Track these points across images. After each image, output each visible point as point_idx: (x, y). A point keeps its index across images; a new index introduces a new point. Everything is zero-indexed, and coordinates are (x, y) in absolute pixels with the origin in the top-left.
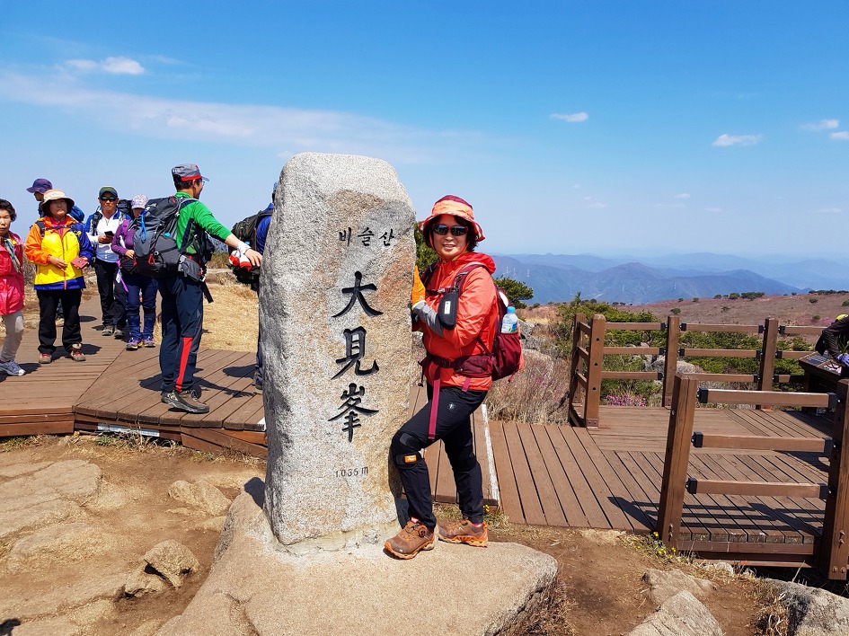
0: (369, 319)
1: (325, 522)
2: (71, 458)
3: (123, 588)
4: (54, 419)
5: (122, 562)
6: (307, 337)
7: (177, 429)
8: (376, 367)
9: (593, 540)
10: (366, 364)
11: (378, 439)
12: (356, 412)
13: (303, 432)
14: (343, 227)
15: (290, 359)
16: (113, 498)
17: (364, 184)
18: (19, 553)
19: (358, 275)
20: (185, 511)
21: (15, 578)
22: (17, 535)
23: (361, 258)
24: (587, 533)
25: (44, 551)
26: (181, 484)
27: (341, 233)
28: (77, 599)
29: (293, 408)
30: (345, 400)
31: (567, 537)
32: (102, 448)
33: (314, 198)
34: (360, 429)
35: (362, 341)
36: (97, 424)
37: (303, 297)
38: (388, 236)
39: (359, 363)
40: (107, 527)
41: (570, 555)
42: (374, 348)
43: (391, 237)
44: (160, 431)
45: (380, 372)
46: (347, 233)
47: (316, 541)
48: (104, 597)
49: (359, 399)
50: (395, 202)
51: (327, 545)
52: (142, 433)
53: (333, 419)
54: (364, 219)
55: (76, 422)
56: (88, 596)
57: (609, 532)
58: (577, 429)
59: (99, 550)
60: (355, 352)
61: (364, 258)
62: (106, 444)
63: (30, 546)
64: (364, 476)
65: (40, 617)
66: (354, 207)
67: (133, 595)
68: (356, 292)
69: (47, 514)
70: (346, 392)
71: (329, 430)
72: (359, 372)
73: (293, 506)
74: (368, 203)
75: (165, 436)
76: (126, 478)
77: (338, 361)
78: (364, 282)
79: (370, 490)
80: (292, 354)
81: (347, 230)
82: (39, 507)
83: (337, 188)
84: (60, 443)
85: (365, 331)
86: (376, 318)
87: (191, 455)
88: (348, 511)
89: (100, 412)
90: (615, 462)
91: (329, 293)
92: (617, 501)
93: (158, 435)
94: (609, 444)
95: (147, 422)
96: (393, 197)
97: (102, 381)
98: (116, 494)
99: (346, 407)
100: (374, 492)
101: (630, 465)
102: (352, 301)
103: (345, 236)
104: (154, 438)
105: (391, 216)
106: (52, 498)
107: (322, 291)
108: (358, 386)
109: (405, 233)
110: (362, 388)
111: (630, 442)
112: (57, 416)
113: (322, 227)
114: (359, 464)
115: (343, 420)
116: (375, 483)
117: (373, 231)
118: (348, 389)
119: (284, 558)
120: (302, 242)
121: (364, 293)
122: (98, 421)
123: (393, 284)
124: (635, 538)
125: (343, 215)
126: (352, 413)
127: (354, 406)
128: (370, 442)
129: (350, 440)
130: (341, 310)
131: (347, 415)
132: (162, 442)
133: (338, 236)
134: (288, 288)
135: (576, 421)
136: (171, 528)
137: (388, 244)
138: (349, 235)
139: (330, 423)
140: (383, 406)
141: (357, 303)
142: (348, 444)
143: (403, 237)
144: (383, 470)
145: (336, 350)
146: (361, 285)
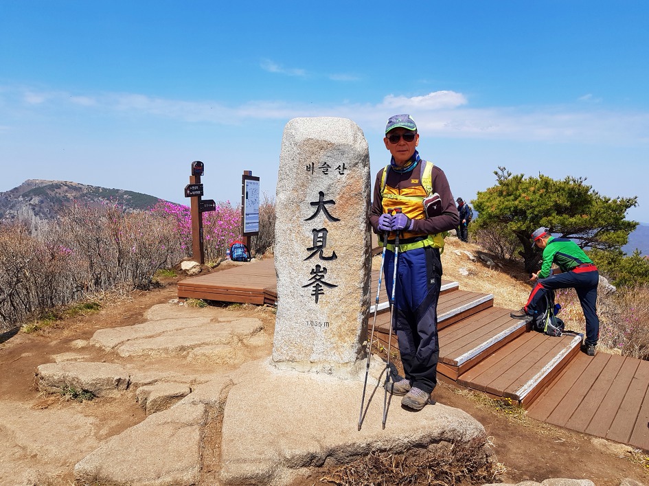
0: (330, 223)
1: (300, 353)
2: (255, 317)
4: (255, 295)
8: (334, 256)
9: (599, 447)
10: (327, 253)
11: (337, 305)
12: (320, 284)
14: (309, 162)
16: (259, 340)
17: (323, 134)
18: (194, 354)
19: (321, 194)
23: (322, 183)
24: (598, 442)
25: (204, 355)
27: (307, 166)
30: (313, 276)
33: (293, 145)
34: (323, 296)
37: (286, 206)
38: (341, 168)
39: (322, 251)
40: (246, 352)
41: (566, 452)
42: (333, 243)
43: (344, 168)
45: (338, 260)
46: (311, 166)
47: (293, 364)
49: (323, 276)
53: (305, 286)
55: (265, 298)
61: (325, 182)
64: (326, 328)
66: (315, 149)
68: (321, 204)
70: (313, 270)
71: (302, 294)
72: (322, 258)
74: (324, 146)
77: (308, 249)
78: (326, 199)
79: (330, 338)
80: (279, 242)
81: (311, 164)
83: (305, 137)
84: (256, 309)
85: (327, 231)
86: (335, 223)
88: (314, 349)
91: (301, 205)
96: (342, 141)
98: (262, 339)
99: (314, 280)
100: (332, 340)
102: (318, 211)
103: (310, 168)
105: (342, 154)
106: (227, 333)
107: (297, 204)
108: (322, 267)
109: (354, 166)
110: (324, 268)
112: (256, 293)
113: (296, 163)
114: (323, 319)
115: (311, 288)
116: (334, 334)
117: (330, 165)
118: (315, 268)
119: (271, 369)
121: (326, 206)
123: (349, 200)
125: (308, 154)
126: (318, 284)
127: (319, 280)
128: (330, 306)
129: (317, 303)
130: (310, 216)
131: (315, 285)
133: (306, 168)
137: (343, 174)
138: (313, 167)
139: (303, 289)
140: (341, 282)
141: (322, 212)
142: (315, 304)
143: (354, 168)
144: (340, 327)
145: (307, 242)
146: (324, 201)
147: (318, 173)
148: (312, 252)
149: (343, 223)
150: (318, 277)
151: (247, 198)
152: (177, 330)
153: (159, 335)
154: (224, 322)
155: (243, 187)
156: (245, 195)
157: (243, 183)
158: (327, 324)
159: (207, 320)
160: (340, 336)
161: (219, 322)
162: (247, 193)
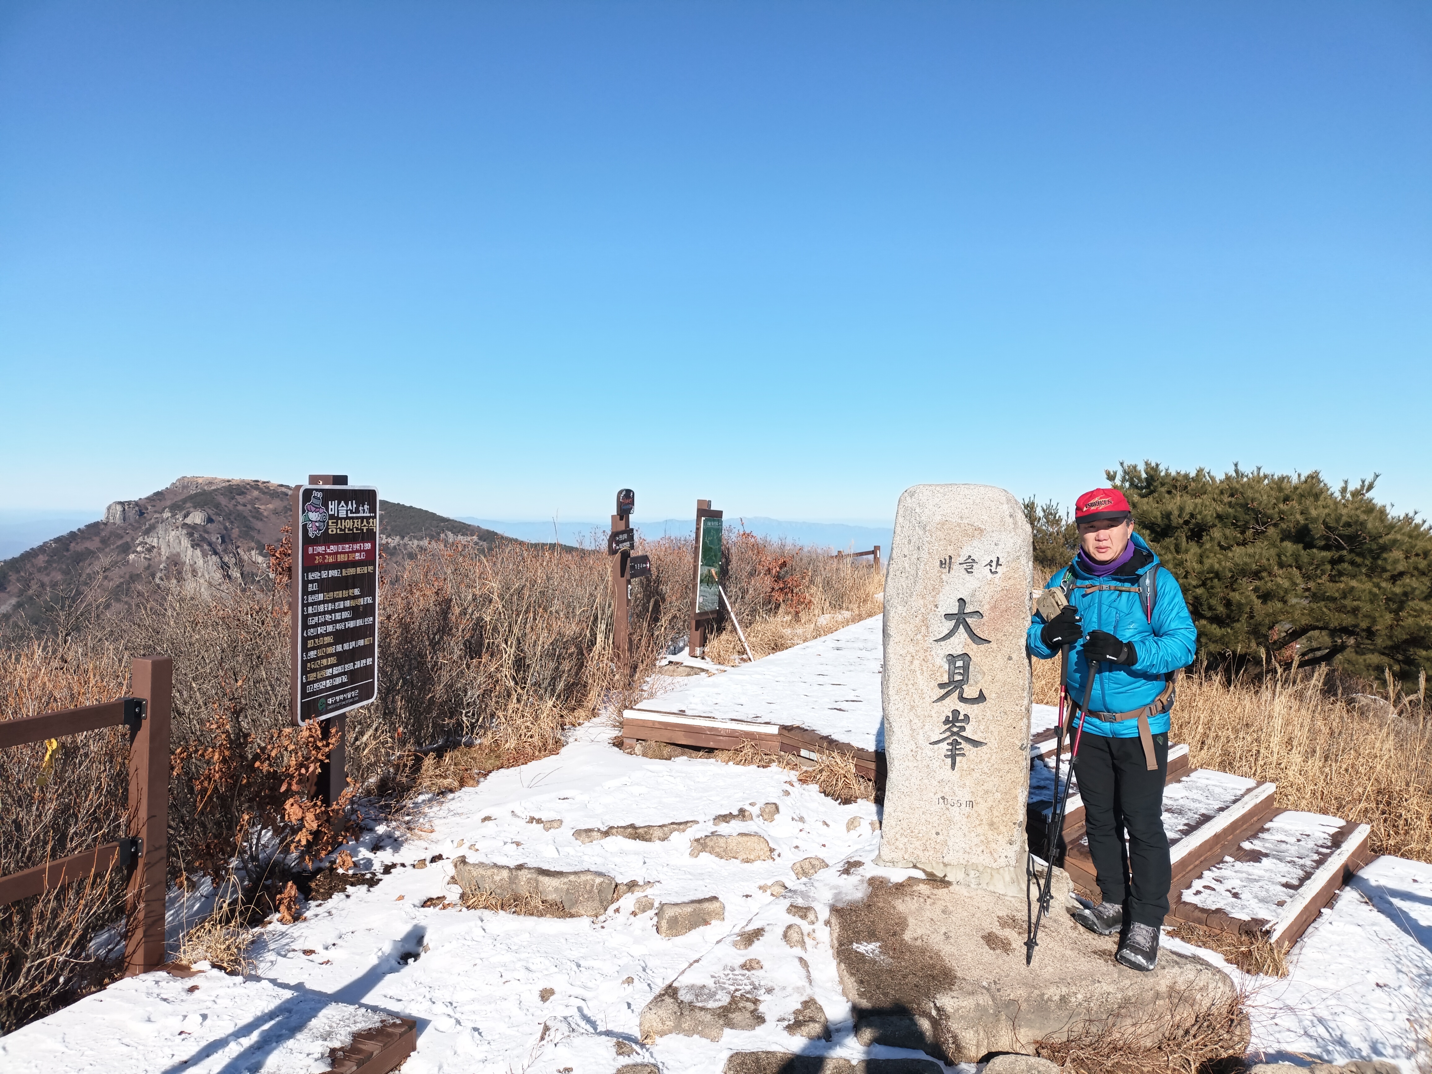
0: (974, 646)
8: (981, 698)
10: (970, 692)
11: (985, 773)
12: (959, 740)
14: (943, 555)
15: (893, 678)
17: (966, 513)
19: (962, 602)
23: (964, 586)
27: (941, 561)
30: (948, 726)
33: (918, 528)
34: (965, 759)
35: (966, 668)
37: (905, 620)
38: (994, 564)
39: (963, 690)
42: (981, 676)
43: (998, 564)
45: (988, 704)
46: (948, 561)
49: (964, 727)
50: (999, 530)
53: (934, 743)
54: (965, 548)
55: (782, 743)
60: (958, 678)
61: (968, 585)
64: (968, 810)
66: (953, 536)
68: (960, 618)
70: (948, 717)
71: (930, 754)
72: (962, 699)
74: (968, 532)
77: (940, 686)
78: (969, 609)
79: (975, 827)
80: (894, 673)
81: (947, 558)
83: (938, 518)
85: (970, 659)
86: (983, 647)
88: (950, 843)
91: (931, 617)
96: (997, 525)
99: (948, 734)
100: (979, 831)
102: (956, 628)
103: (945, 564)
105: (995, 545)
107: (924, 616)
108: (962, 713)
109: (1014, 561)
110: (966, 715)
113: (923, 556)
114: (964, 795)
115: (944, 746)
116: (982, 821)
117: (977, 559)
118: (950, 715)
120: (908, 568)
121: (969, 620)
122: (800, 745)
123: (1003, 612)
125: (943, 544)
126: (955, 740)
127: (957, 734)
128: (976, 775)
129: (953, 769)
130: (943, 635)
131: (950, 741)
133: (938, 564)
134: (893, 611)
137: (996, 572)
138: (950, 563)
139: (932, 747)
140: (992, 739)
141: (962, 629)
142: (950, 772)
143: (1013, 564)
144: (991, 808)
145: (939, 674)
146: (966, 611)
147: (958, 570)
148: (946, 690)
149: (994, 645)
150: (955, 729)
155: (698, 530)
157: (698, 524)
158: (971, 804)
160: (992, 824)
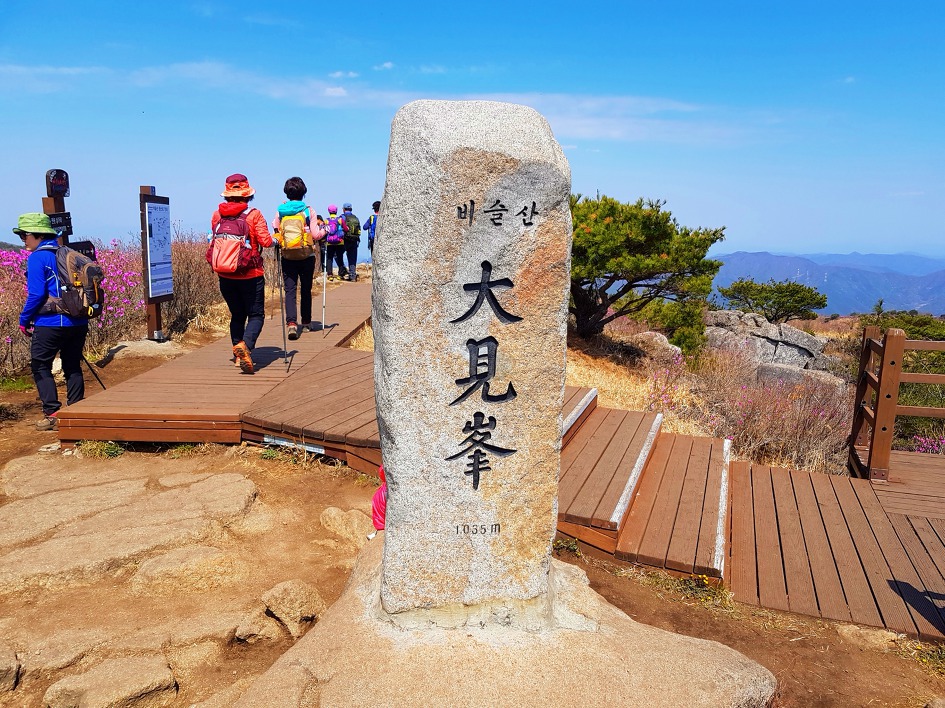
0: (502, 326)
1: (442, 590)
2: (232, 471)
3: (235, 630)
4: (221, 427)
5: (247, 598)
6: (416, 348)
7: (342, 447)
8: (511, 392)
9: (854, 640)
10: (497, 387)
11: (515, 488)
12: (483, 451)
13: (411, 472)
14: (462, 200)
15: (395, 376)
16: (260, 521)
17: (493, 138)
18: (144, 575)
19: (487, 266)
20: (332, 543)
21: (137, 602)
22: (149, 553)
23: (489, 243)
24: (847, 630)
25: (167, 575)
26: (333, 511)
27: (459, 208)
28: (184, 637)
29: (398, 439)
30: (469, 434)
31: (815, 632)
32: (266, 462)
33: (424, 161)
34: (490, 473)
35: (492, 356)
36: (263, 435)
37: (410, 294)
38: (528, 212)
39: (488, 385)
40: (245, 553)
41: (817, 658)
42: (509, 366)
43: (534, 212)
44: (325, 448)
45: (518, 400)
46: (469, 208)
47: (429, 613)
48: (213, 638)
49: (489, 433)
50: (538, 163)
51: (443, 620)
52: (308, 448)
53: (451, 458)
54: (491, 188)
55: (243, 431)
56: (196, 635)
57: (880, 633)
58: (858, 482)
59: (226, 581)
60: (482, 370)
61: (495, 242)
62: (271, 458)
63: (155, 568)
64: (494, 535)
65: (143, 652)
66: (477, 171)
67: (244, 640)
68: (484, 289)
69: (183, 532)
70: (469, 423)
71: (447, 472)
72: (488, 398)
73: (399, 564)
74: (497, 165)
75: (331, 453)
76: (282, 499)
77: (459, 382)
78: (495, 276)
79: (503, 554)
80: (396, 370)
81: (468, 204)
82: (179, 523)
83: (454, 144)
84: (227, 453)
85: (497, 343)
86: (512, 326)
87: (356, 478)
88: (472, 578)
89: (266, 422)
90: (905, 531)
91: (445, 290)
92: (898, 587)
93: (323, 452)
94: (901, 506)
95: (312, 437)
96: (535, 156)
97: (282, 387)
98: (264, 517)
99: (469, 444)
100: (507, 558)
101: (928, 538)
102: (478, 302)
103: (466, 212)
104: (319, 455)
105: (533, 184)
106: (195, 515)
107: (436, 288)
108: (487, 416)
109: (554, 208)
110: (492, 419)
111: (933, 504)
112: (225, 423)
113: (434, 200)
114: (488, 518)
115: (465, 460)
116: (511, 545)
117: (506, 205)
118: (472, 419)
119: (385, 631)
120: (410, 219)
121: (495, 291)
122: (264, 431)
123: (539, 278)
124: (920, 645)
125: (462, 183)
126: (478, 451)
127: (480, 442)
128: (503, 491)
129: (475, 487)
130: (462, 313)
131: (472, 453)
132: (327, 460)
133: (456, 213)
134: (391, 283)
135: (859, 470)
136: (312, 562)
137: (531, 224)
138: (472, 211)
139: (448, 463)
140: (523, 444)
141: (486, 304)
142: (472, 492)
143: (552, 213)
144: (521, 529)
145: (456, 367)
146: (491, 280)
147: (482, 222)
148: (466, 388)
149: (526, 324)
150: (478, 438)
151: (151, 236)
152: (83, 517)
153: (49, 535)
154: (174, 487)
155: (143, 216)
156: (147, 230)
157: (143, 208)
158: (497, 527)
159: (137, 487)
160: (522, 548)
161: (164, 488)
162: (150, 227)
